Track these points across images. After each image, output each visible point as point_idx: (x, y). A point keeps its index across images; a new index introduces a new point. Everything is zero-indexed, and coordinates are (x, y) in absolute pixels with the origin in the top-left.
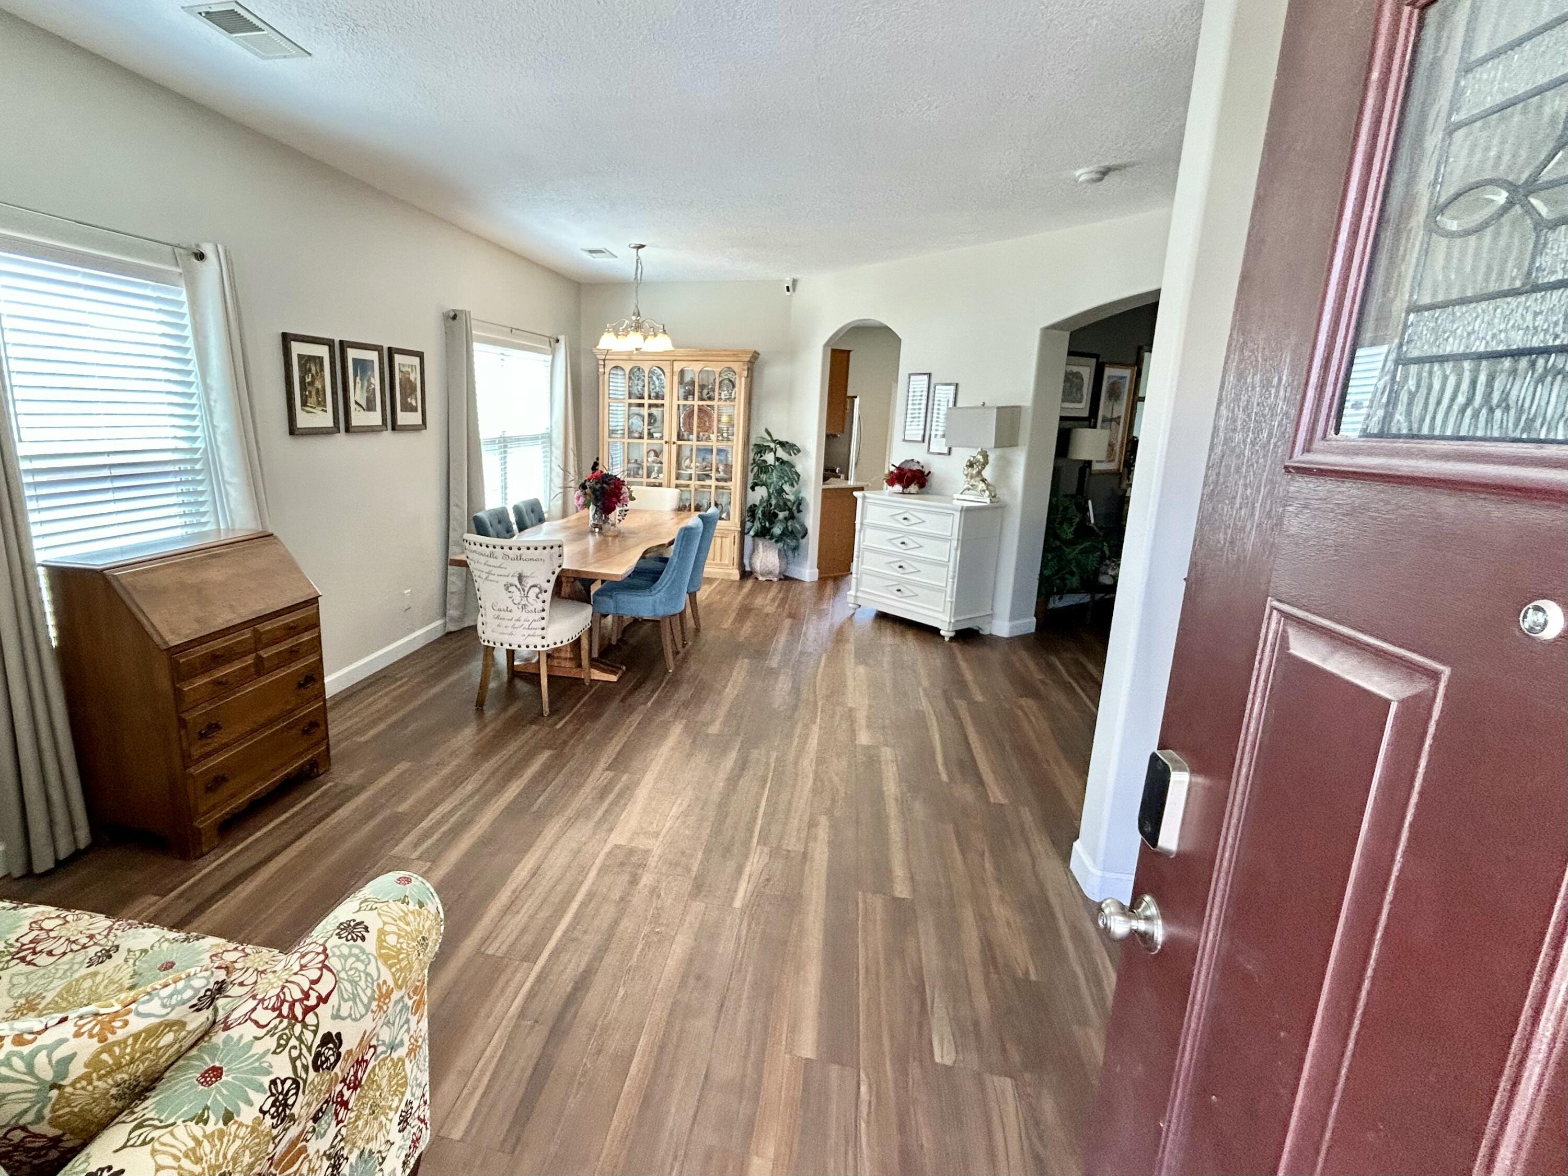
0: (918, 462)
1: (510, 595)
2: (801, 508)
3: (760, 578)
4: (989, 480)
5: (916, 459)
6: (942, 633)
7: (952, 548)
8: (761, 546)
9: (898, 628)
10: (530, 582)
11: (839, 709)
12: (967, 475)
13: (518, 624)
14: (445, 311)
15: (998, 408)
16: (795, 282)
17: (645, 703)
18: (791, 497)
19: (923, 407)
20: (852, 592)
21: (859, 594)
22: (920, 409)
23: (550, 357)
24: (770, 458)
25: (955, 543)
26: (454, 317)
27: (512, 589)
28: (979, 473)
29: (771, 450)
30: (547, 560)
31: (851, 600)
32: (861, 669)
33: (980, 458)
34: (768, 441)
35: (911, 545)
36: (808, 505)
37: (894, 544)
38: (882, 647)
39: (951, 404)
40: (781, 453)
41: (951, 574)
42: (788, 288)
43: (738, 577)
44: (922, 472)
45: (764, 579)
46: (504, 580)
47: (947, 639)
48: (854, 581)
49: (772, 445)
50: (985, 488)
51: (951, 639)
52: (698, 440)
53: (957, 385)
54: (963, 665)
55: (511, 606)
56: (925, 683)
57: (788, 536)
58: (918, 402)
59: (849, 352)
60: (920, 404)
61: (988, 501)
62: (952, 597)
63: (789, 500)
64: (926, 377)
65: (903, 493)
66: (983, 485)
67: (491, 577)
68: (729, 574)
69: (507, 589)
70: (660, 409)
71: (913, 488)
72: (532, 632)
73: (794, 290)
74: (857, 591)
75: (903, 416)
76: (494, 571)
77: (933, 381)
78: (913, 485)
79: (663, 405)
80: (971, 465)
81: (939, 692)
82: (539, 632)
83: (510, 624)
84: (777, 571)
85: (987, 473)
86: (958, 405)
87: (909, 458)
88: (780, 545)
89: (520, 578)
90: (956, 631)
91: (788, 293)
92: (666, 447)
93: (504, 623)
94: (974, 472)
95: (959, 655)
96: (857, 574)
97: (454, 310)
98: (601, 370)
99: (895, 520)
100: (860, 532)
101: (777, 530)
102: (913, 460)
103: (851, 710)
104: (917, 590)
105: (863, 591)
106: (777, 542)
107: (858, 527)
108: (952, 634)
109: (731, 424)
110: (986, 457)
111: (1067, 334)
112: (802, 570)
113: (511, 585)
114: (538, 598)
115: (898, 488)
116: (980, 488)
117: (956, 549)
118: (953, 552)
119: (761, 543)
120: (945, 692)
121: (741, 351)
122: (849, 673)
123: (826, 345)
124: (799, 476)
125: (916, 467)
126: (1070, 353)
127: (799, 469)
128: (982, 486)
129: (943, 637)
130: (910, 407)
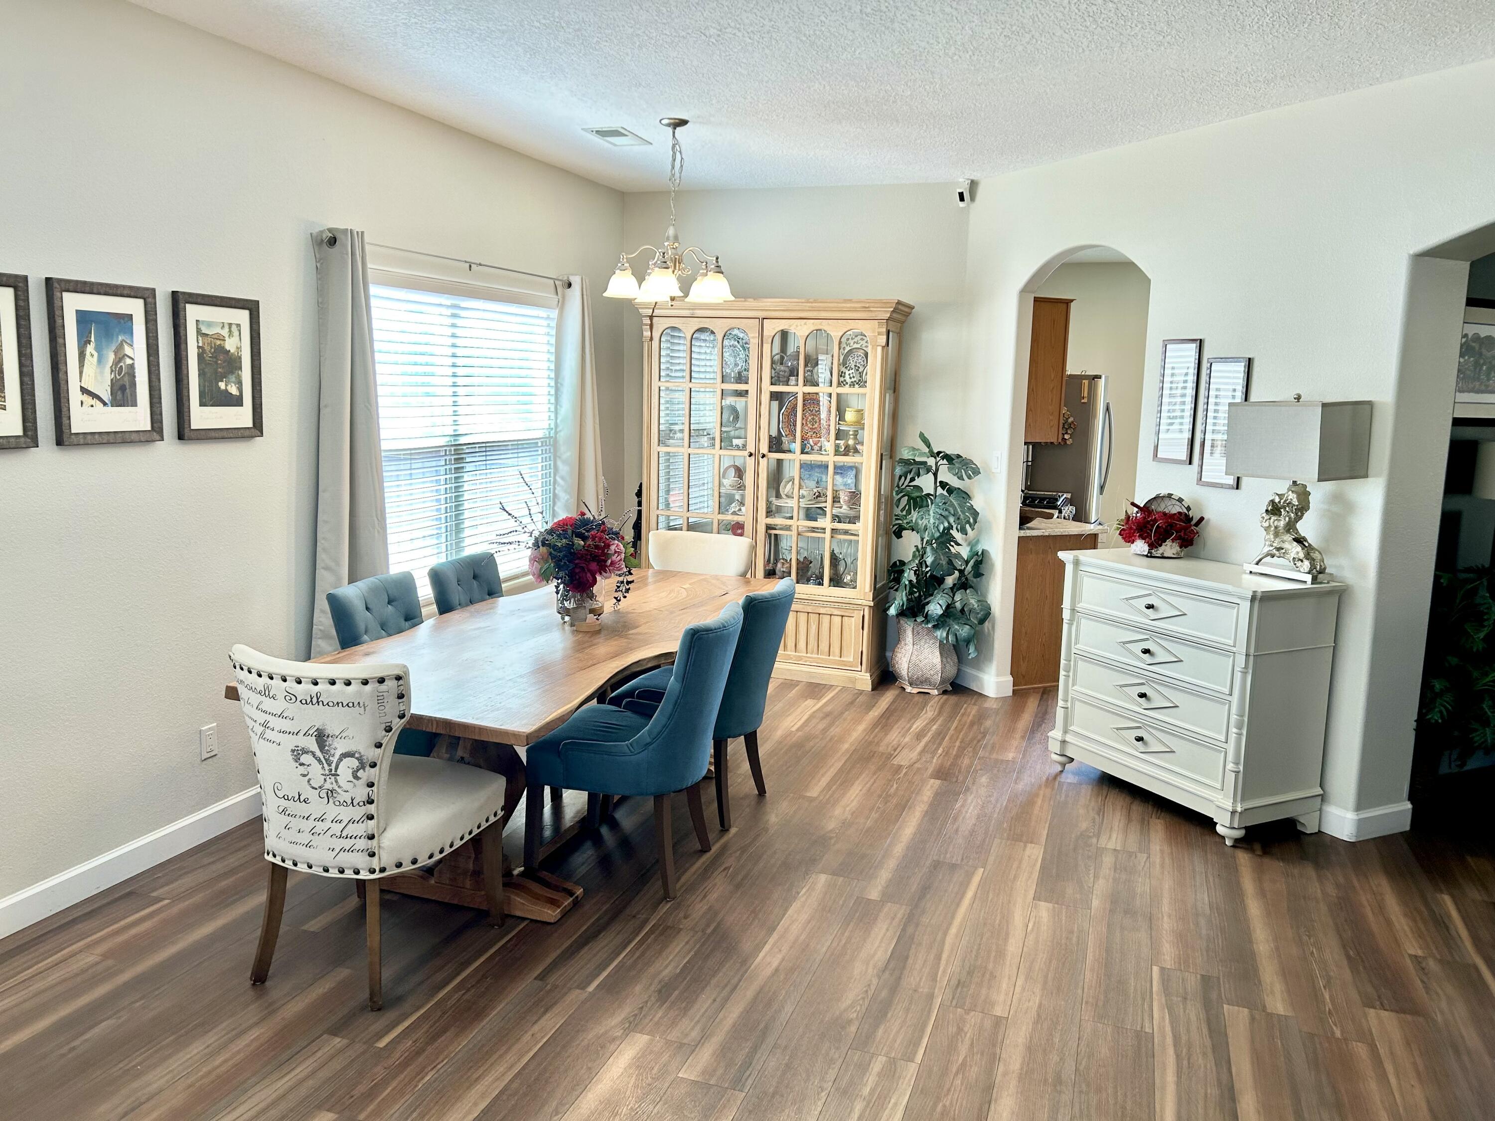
0: (1180, 500)
1: (302, 770)
2: (983, 568)
3: (909, 689)
4: (1312, 538)
5: (1177, 494)
6: (1219, 829)
7: (1237, 669)
8: (909, 633)
9: (1137, 808)
10: (339, 747)
11: (974, 1019)
12: (1267, 529)
13: (321, 827)
14: (315, 231)
15: (1324, 405)
16: (973, 185)
17: (583, 986)
18: (965, 552)
19: (1189, 400)
20: (1056, 734)
21: (1068, 738)
22: (1183, 403)
23: (554, 314)
24: (926, 483)
25: (1241, 660)
26: (333, 241)
27: (305, 758)
28: (1290, 527)
29: (928, 470)
30: (372, 705)
31: (1054, 747)
32: (1044, 910)
33: (1293, 497)
34: (922, 454)
35: (1161, 656)
36: (993, 565)
37: (1131, 652)
38: (1100, 852)
39: (1239, 398)
40: (945, 475)
41: (1234, 717)
42: (962, 197)
43: (868, 687)
44: (1187, 519)
45: (915, 691)
46: (290, 742)
47: (1228, 843)
48: (1060, 713)
49: (931, 462)
50: (1301, 555)
51: (1238, 843)
52: (802, 453)
53: (1250, 361)
54: (1254, 908)
55: (308, 793)
56: (1169, 953)
57: (956, 619)
58: (1179, 392)
59: (1068, 302)
60: (1184, 395)
61: (1308, 578)
62: (1237, 763)
63: (958, 556)
64: (1194, 346)
65: (1150, 556)
66: (1299, 548)
67: (269, 734)
68: (854, 681)
69: (297, 760)
70: (743, 399)
71: (1169, 548)
72: (347, 844)
73: (973, 199)
74: (1066, 731)
75: (1155, 415)
76: (274, 722)
77: (1206, 356)
78: (1168, 542)
79: (747, 391)
80: (1274, 510)
81: (1193, 981)
82: (362, 844)
83: (307, 825)
84: (938, 678)
85: (1307, 527)
86: (1253, 398)
87: (1164, 492)
88: (941, 634)
89: (321, 737)
90: (1246, 828)
91: (962, 204)
92: (751, 461)
93: (296, 823)
94: (1282, 523)
95: (1248, 884)
96: (1066, 701)
97: (330, 230)
98: (647, 334)
99: (1132, 606)
100: (1070, 625)
101: (935, 608)
102: (1170, 496)
103: (998, 1021)
104: (1173, 743)
105: (1077, 734)
106: (935, 627)
107: (1066, 615)
108: (1240, 834)
109: (860, 424)
110: (1304, 495)
111: (1465, 267)
112: (981, 675)
113: (305, 751)
114: (356, 777)
115: (1140, 546)
116: (1293, 555)
117: (1244, 673)
118: (1238, 676)
119: (908, 628)
120: (1206, 981)
121: (876, 302)
122: (1018, 918)
123: (1024, 291)
124: (976, 514)
125: (1175, 509)
126: (1471, 302)
127: (977, 503)
128: (1296, 550)
129: (1223, 837)
130: (1165, 400)
